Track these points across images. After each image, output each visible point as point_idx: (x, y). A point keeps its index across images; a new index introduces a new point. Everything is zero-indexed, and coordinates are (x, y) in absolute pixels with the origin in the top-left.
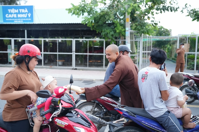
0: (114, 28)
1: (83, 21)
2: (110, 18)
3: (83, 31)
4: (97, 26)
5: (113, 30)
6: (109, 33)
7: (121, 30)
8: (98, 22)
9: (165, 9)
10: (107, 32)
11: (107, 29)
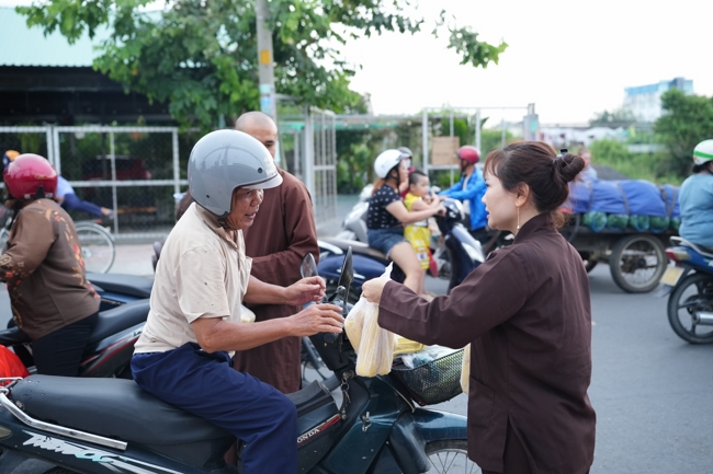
0: (218, 85)
1: (98, 59)
2: (205, 48)
3: (85, 96)
4: (150, 80)
5: (213, 94)
6: (201, 103)
7: (244, 94)
8: (155, 65)
9: (384, 23)
10: (193, 100)
11: (189, 90)
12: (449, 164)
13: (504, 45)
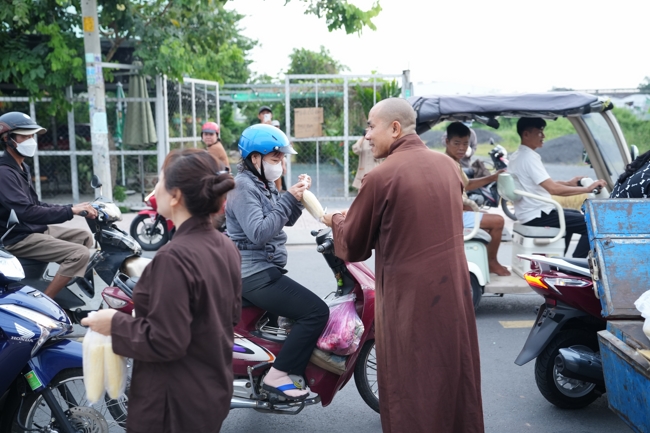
0: (46, 54)
5: (43, 64)
6: (27, 72)
10: (18, 70)
11: (20, 59)
12: (313, 136)
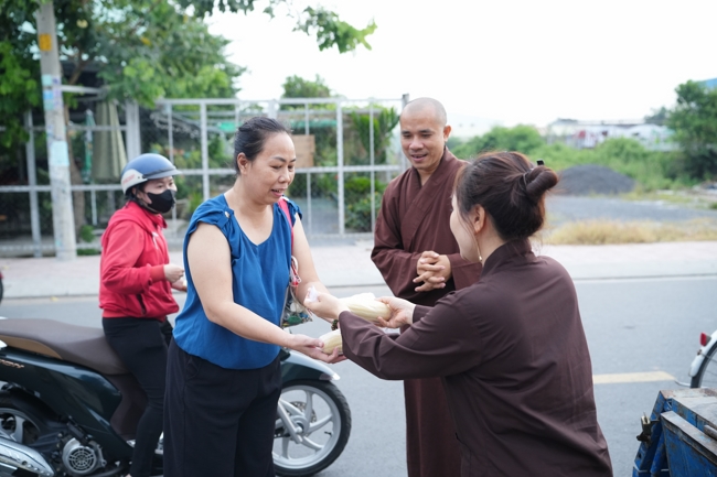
7: (21, 85)
13: (372, 27)
